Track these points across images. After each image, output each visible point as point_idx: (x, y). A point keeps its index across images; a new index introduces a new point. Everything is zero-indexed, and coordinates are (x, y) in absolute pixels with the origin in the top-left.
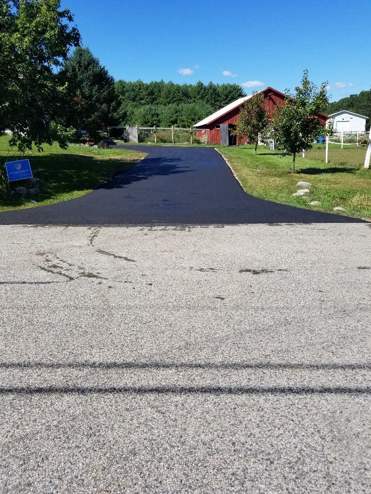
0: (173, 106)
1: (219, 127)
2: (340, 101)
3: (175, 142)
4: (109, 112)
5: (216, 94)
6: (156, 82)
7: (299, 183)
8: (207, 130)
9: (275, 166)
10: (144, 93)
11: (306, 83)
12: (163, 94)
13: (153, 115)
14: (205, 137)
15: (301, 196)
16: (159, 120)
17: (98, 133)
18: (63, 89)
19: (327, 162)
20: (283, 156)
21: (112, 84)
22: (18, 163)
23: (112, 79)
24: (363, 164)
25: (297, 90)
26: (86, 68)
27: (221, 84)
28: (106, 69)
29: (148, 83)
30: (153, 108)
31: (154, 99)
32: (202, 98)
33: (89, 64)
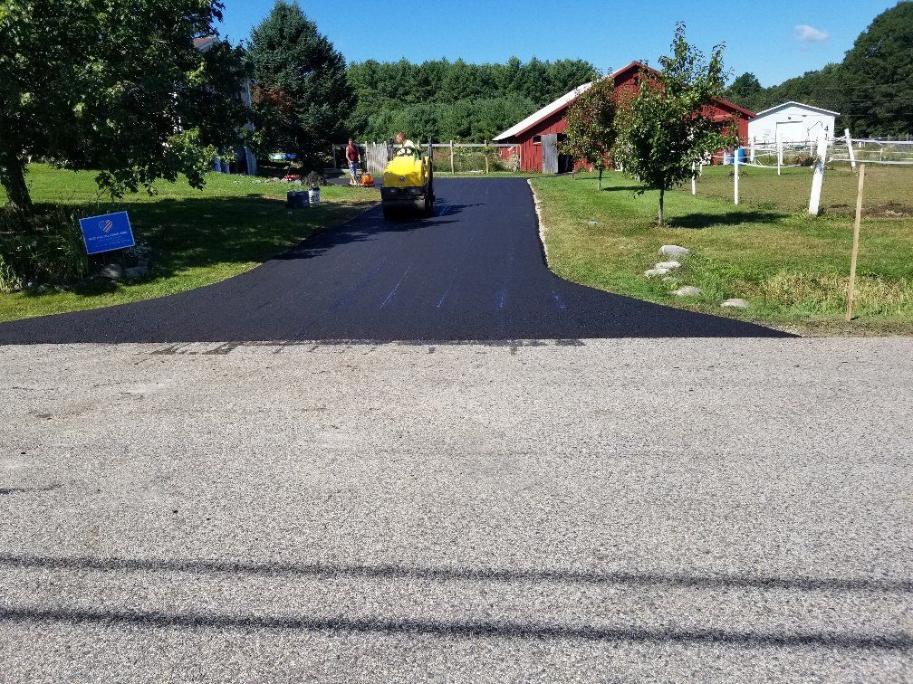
0: (463, 103)
1: (538, 139)
2: (785, 84)
3: (456, 170)
4: (335, 118)
5: (544, 79)
6: (433, 63)
7: (663, 248)
8: (516, 145)
9: (628, 213)
10: (412, 81)
11: (681, 48)
12: (445, 82)
13: (427, 122)
14: (512, 160)
15: (660, 277)
16: (437, 131)
17: (317, 158)
18: (197, 76)
19: (736, 202)
20: (639, 193)
21: (339, 68)
22: (107, 218)
23: (340, 58)
24: (806, 206)
25: (663, 62)
26: (294, 40)
27: (552, 61)
28: (329, 41)
29: (420, 64)
30: (427, 108)
31: (431, 93)
32: (518, 88)
33: (299, 32)
